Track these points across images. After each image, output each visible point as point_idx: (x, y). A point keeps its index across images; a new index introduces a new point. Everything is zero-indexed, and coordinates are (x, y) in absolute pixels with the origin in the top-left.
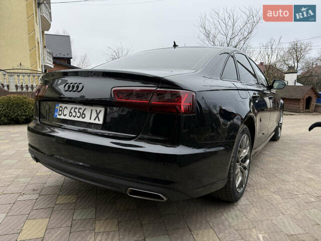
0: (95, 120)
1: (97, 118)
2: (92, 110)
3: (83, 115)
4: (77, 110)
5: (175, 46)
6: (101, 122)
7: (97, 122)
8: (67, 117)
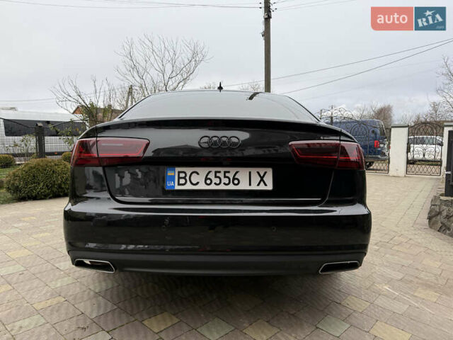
0: (258, 185)
1: (262, 183)
2: (250, 173)
3: (235, 180)
4: (221, 175)
5: (220, 88)
6: (270, 187)
7: (262, 187)
8: (202, 186)
